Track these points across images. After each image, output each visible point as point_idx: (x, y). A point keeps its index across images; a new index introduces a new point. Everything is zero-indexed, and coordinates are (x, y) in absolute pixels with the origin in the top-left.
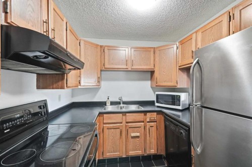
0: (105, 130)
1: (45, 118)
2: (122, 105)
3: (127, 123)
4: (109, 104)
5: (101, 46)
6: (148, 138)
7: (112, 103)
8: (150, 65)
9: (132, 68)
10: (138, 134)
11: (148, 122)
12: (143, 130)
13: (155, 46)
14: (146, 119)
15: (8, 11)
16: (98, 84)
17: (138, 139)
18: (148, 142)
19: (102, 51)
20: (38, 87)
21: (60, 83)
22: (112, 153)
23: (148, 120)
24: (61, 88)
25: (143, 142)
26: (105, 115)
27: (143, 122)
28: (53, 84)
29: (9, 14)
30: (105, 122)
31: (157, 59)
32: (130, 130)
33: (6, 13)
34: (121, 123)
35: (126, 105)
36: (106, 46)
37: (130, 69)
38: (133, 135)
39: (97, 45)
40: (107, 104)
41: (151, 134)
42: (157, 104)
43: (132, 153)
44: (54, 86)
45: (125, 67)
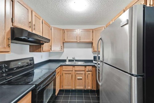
0: (64, 74)
1: (32, 66)
2: (75, 62)
3: (75, 71)
4: (68, 61)
5: (63, 30)
6: (87, 80)
7: (70, 61)
8: (90, 39)
9: (80, 41)
10: (81, 78)
11: (87, 71)
12: (84, 75)
13: (93, 28)
14: (86, 70)
15: (13, 21)
16: (61, 50)
17: (81, 80)
18: (87, 82)
19: (64, 32)
20: (30, 51)
21: (39, 49)
22: (67, 86)
23: (87, 70)
24: (40, 52)
25: (84, 82)
26: (63, 66)
27: (84, 71)
28: (36, 50)
29: (14, 23)
30: (64, 70)
31: (94, 36)
32: (77, 75)
33: (13, 22)
34: (72, 71)
35: (77, 62)
36: (66, 29)
37: (78, 42)
38: (78, 78)
39: (61, 29)
40: (67, 61)
41: (88, 78)
42: (94, 62)
43: (78, 88)
44: (37, 51)
45: (76, 40)
